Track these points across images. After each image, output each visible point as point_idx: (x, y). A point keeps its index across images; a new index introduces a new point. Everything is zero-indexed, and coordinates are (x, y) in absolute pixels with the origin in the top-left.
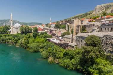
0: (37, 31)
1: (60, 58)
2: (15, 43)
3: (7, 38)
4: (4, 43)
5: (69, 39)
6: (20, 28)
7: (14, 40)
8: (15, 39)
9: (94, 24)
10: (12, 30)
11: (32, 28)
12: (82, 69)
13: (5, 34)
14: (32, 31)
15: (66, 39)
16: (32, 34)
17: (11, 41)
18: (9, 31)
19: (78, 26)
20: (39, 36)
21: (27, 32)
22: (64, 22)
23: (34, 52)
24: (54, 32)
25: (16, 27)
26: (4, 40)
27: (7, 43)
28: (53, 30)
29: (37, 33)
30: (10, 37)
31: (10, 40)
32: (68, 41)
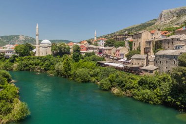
0: (79, 51)
1: (132, 88)
2: (45, 70)
3: (31, 62)
4: (27, 70)
5: (141, 61)
6: (50, 47)
7: (44, 65)
8: (46, 63)
9: (179, 37)
10: (38, 50)
11: (70, 47)
12: (175, 102)
13: (28, 57)
14: (71, 51)
15: (135, 61)
16: (70, 56)
17: (39, 67)
18: (34, 51)
19: (148, 42)
20: (83, 58)
21: (63, 54)
22: (118, 37)
23: (83, 82)
24: (107, 52)
25: (44, 45)
26: (27, 66)
27: (32, 70)
28: (104, 50)
29: (79, 54)
30: (36, 61)
31: (36, 65)
32: (140, 64)
